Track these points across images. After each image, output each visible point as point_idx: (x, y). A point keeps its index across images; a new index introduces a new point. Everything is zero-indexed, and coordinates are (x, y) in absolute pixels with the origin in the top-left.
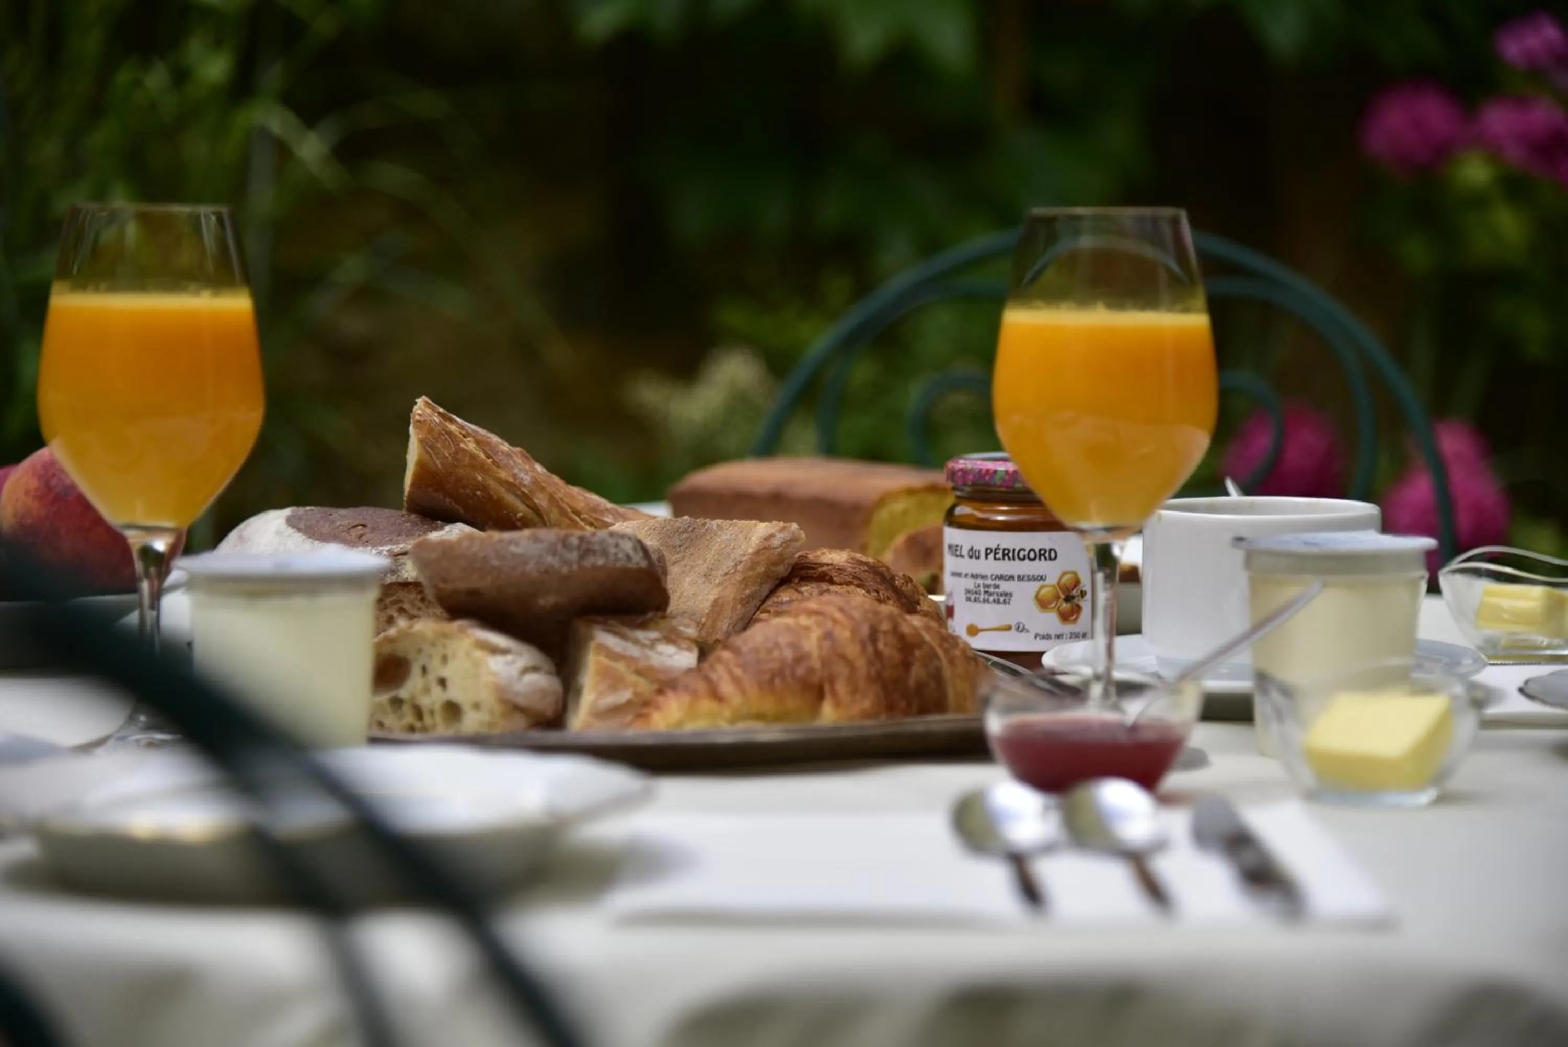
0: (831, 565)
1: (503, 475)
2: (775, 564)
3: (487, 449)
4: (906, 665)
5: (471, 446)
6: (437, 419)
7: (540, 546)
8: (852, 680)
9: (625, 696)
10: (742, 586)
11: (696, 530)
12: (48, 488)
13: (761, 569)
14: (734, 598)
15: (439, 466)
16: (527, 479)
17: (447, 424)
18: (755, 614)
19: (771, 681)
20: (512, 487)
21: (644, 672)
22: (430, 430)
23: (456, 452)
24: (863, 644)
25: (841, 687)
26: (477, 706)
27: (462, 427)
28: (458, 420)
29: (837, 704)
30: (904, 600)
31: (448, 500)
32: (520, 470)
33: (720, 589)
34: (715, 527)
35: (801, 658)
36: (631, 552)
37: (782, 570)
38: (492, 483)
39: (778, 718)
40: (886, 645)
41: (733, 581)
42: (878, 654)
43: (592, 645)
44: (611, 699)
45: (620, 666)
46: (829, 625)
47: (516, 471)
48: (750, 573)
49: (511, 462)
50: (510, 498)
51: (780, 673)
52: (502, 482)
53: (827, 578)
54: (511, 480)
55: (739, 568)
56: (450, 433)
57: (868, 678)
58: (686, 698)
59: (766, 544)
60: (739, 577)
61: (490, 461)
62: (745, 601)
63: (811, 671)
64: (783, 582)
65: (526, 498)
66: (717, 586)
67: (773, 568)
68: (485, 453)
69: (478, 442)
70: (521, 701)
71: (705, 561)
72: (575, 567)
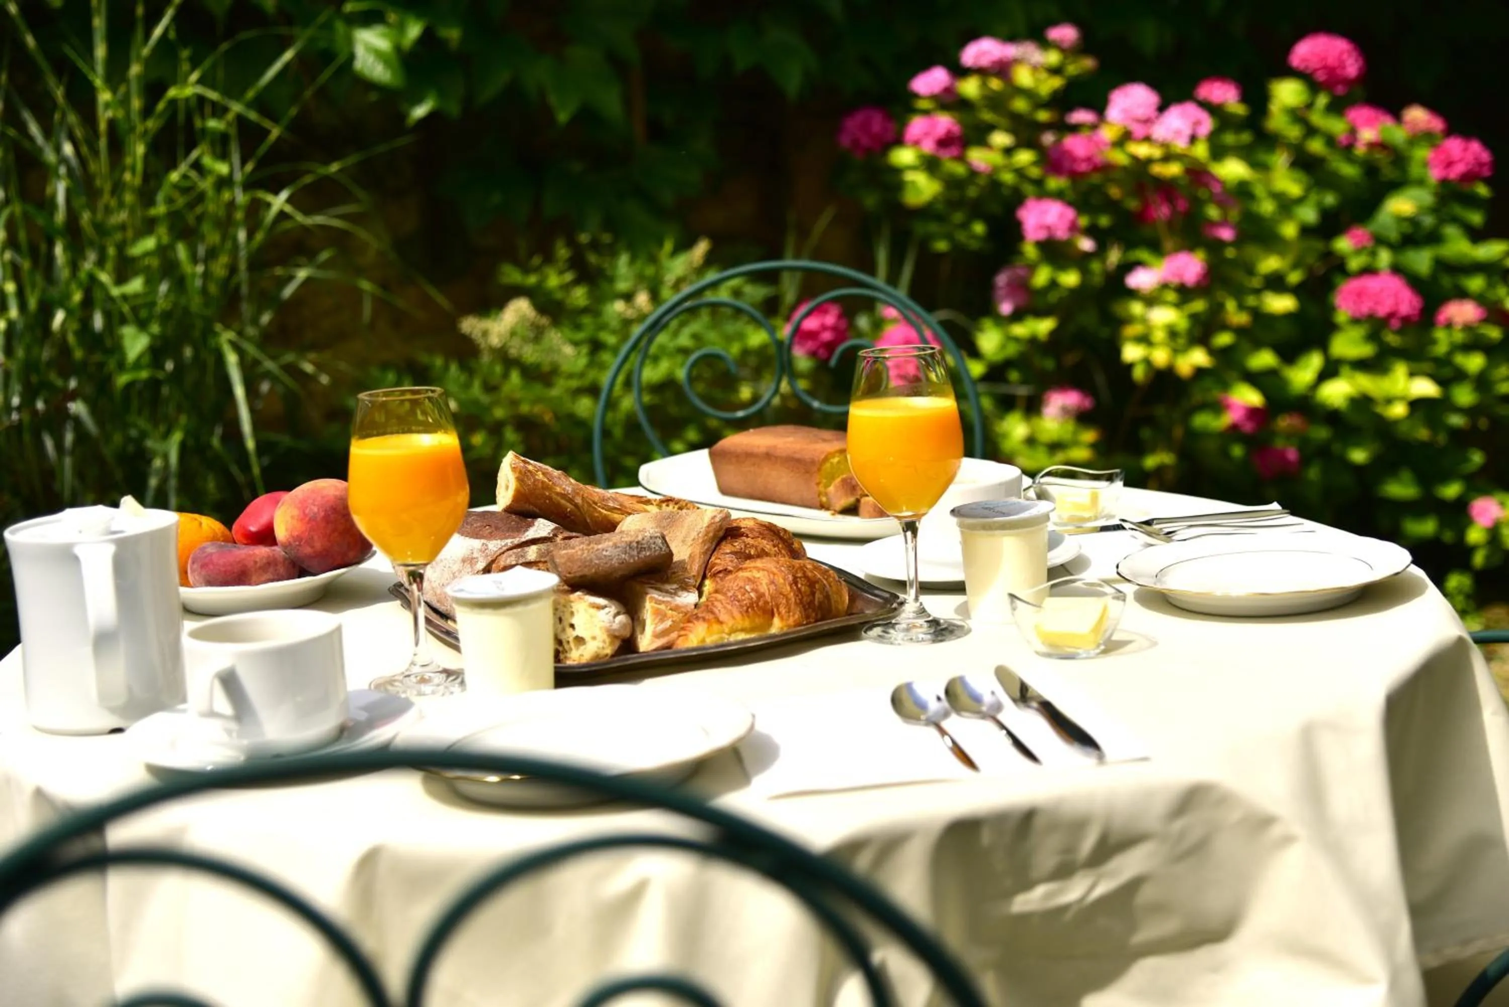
0: (747, 528)
1: (558, 490)
2: (718, 531)
3: (548, 476)
4: (813, 594)
5: (540, 476)
6: (522, 464)
7: (618, 550)
8: (788, 605)
9: (668, 623)
10: (703, 545)
11: (674, 517)
12: (305, 515)
13: (711, 534)
14: (700, 552)
15: (527, 490)
16: (569, 489)
17: (527, 465)
18: (710, 558)
19: (747, 611)
20: (564, 496)
21: (676, 608)
22: (520, 472)
23: (534, 482)
24: (791, 585)
25: (783, 610)
26: (594, 638)
27: (535, 467)
28: (532, 462)
29: (782, 618)
30: (786, 544)
31: (531, 507)
32: (566, 485)
33: (691, 548)
34: (684, 514)
35: (761, 596)
36: (661, 545)
37: (721, 534)
38: (554, 496)
39: (752, 630)
40: (802, 585)
41: (697, 543)
42: (799, 590)
43: (648, 597)
44: (661, 627)
45: (662, 607)
46: (772, 576)
47: (564, 486)
48: (706, 538)
49: (561, 483)
50: (563, 502)
51: (751, 606)
52: (558, 494)
53: (745, 535)
54: (563, 492)
55: (700, 535)
56: (529, 471)
57: (796, 603)
58: (705, 625)
59: (713, 521)
60: (700, 541)
61: (551, 483)
62: (705, 553)
63: (766, 603)
64: (723, 539)
65: (571, 501)
66: (689, 547)
67: (717, 533)
68: (548, 479)
69: (544, 474)
70: (617, 634)
71: (681, 533)
72: (636, 558)
